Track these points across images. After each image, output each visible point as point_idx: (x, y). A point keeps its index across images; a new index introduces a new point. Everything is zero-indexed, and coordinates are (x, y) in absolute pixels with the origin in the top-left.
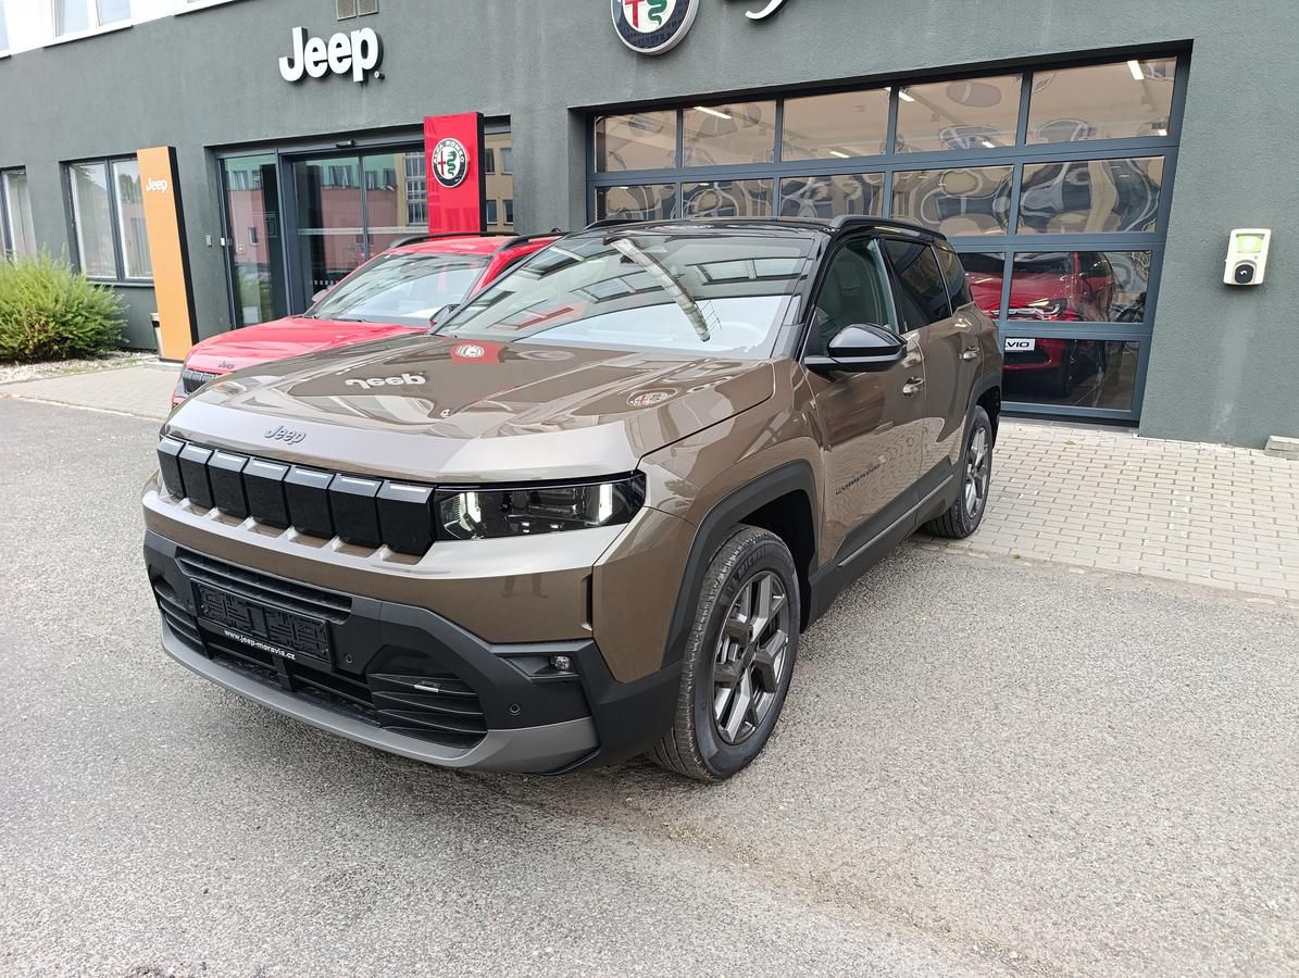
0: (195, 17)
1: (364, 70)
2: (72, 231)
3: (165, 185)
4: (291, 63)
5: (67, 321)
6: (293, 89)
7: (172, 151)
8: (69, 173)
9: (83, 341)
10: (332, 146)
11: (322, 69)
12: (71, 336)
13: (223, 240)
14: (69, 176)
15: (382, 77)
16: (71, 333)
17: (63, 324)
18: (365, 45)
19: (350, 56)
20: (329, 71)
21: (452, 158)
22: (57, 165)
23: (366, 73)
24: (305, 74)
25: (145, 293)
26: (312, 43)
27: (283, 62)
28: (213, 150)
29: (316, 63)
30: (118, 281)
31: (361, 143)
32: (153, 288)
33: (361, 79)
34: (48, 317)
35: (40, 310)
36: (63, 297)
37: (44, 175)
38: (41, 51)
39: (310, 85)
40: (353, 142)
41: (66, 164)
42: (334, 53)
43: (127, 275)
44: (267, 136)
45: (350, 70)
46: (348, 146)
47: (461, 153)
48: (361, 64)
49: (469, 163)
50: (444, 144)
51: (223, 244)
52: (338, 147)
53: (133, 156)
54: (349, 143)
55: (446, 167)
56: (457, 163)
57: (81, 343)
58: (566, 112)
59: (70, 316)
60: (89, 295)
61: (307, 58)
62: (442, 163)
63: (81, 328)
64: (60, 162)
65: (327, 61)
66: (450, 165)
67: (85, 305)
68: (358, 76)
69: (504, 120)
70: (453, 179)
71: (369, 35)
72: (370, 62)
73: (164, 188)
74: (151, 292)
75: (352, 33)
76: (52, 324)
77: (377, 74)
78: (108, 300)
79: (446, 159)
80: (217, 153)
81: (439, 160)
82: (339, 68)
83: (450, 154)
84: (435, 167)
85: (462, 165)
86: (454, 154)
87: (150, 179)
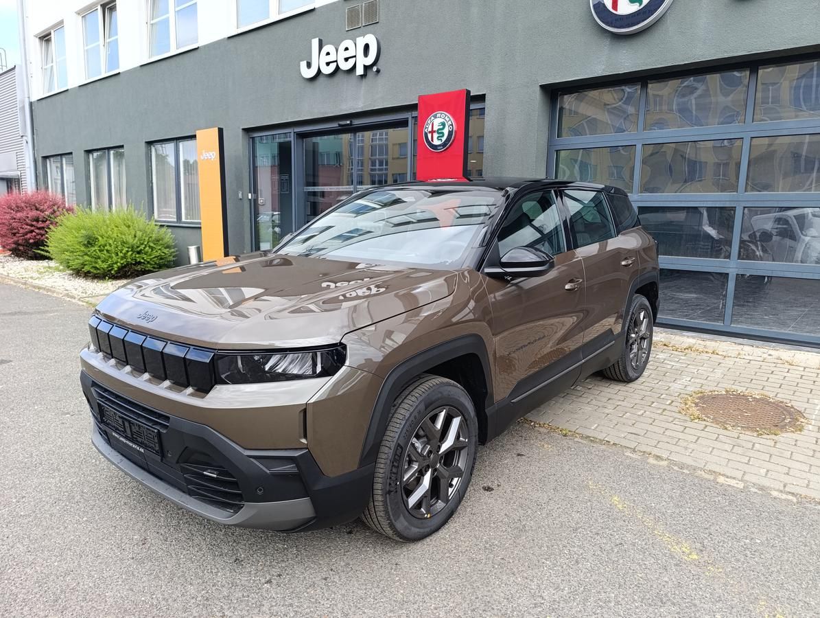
0: (241, 38)
1: (364, 66)
2: (150, 189)
3: (214, 155)
4: (309, 65)
5: (141, 250)
6: (308, 84)
7: (221, 131)
8: (151, 149)
9: (151, 264)
10: (334, 125)
11: (332, 67)
12: (142, 261)
13: (250, 195)
14: (151, 152)
15: (378, 71)
16: (143, 258)
17: (139, 253)
18: (367, 47)
19: (355, 56)
20: (338, 68)
21: (442, 127)
22: (144, 144)
23: (366, 68)
24: (319, 71)
25: (195, 231)
26: (326, 49)
27: (303, 64)
28: (247, 131)
29: (328, 64)
30: (177, 223)
31: (357, 122)
32: (200, 228)
33: (362, 73)
34: (128, 248)
35: (123, 243)
36: (139, 234)
37: (135, 150)
38: (139, 68)
39: (321, 79)
40: (351, 122)
41: (150, 143)
42: (343, 55)
43: (184, 219)
44: (287, 119)
45: (354, 67)
46: (348, 125)
47: (450, 123)
48: (362, 62)
49: (456, 132)
50: (435, 117)
51: (250, 197)
52: (340, 125)
53: (193, 137)
54: (348, 122)
55: (436, 135)
56: (446, 132)
57: (149, 265)
58: (539, 88)
59: (142, 247)
60: (156, 233)
61: (321, 61)
62: (432, 132)
63: (150, 255)
64: (146, 142)
65: (336, 61)
66: (438, 133)
67: (153, 239)
68: (360, 71)
69: (482, 98)
70: (440, 145)
71: (371, 39)
72: (370, 60)
73: (213, 157)
74: (198, 230)
75: (358, 39)
76: (130, 253)
77: (375, 69)
78: (168, 236)
79: (436, 128)
80: (250, 134)
81: (430, 129)
82: (345, 66)
83: (440, 125)
84: (426, 134)
85: (450, 133)
86: (443, 124)
87: (204, 151)
